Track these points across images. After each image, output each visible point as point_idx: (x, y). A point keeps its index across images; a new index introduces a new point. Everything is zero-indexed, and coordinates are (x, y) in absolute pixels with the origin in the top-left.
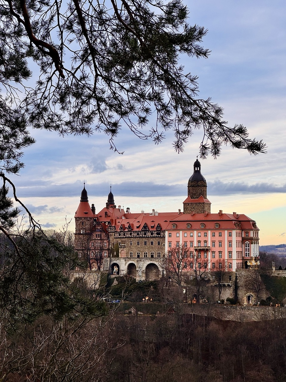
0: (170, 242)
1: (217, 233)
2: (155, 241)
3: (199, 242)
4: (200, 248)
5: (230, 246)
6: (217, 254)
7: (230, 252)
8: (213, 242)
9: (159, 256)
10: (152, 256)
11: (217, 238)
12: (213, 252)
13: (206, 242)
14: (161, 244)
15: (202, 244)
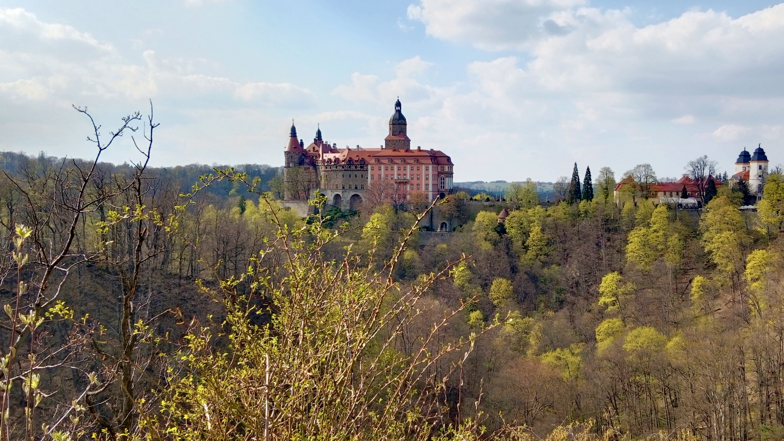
0: (372, 176)
1: (415, 168)
2: (359, 174)
3: (399, 175)
4: (400, 181)
5: (427, 179)
6: (415, 187)
7: (427, 185)
8: (411, 175)
9: (362, 188)
10: (356, 188)
11: (415, 172)
12: (412, 185)
13: (405, 175)
14: (364, 177)
15: (402, 177)
